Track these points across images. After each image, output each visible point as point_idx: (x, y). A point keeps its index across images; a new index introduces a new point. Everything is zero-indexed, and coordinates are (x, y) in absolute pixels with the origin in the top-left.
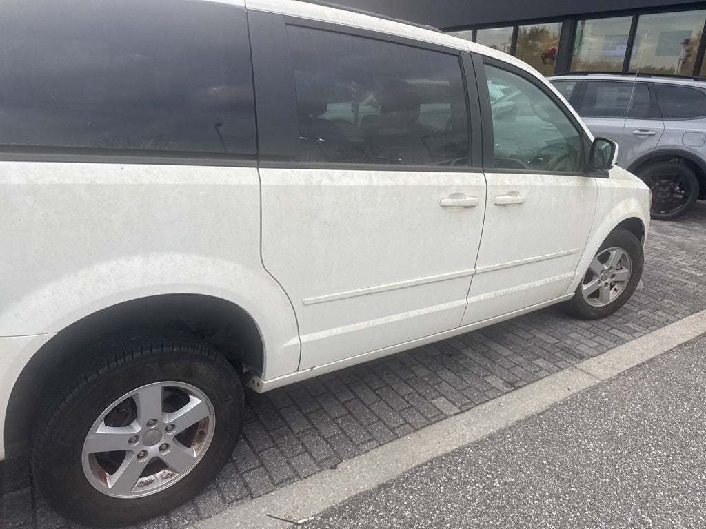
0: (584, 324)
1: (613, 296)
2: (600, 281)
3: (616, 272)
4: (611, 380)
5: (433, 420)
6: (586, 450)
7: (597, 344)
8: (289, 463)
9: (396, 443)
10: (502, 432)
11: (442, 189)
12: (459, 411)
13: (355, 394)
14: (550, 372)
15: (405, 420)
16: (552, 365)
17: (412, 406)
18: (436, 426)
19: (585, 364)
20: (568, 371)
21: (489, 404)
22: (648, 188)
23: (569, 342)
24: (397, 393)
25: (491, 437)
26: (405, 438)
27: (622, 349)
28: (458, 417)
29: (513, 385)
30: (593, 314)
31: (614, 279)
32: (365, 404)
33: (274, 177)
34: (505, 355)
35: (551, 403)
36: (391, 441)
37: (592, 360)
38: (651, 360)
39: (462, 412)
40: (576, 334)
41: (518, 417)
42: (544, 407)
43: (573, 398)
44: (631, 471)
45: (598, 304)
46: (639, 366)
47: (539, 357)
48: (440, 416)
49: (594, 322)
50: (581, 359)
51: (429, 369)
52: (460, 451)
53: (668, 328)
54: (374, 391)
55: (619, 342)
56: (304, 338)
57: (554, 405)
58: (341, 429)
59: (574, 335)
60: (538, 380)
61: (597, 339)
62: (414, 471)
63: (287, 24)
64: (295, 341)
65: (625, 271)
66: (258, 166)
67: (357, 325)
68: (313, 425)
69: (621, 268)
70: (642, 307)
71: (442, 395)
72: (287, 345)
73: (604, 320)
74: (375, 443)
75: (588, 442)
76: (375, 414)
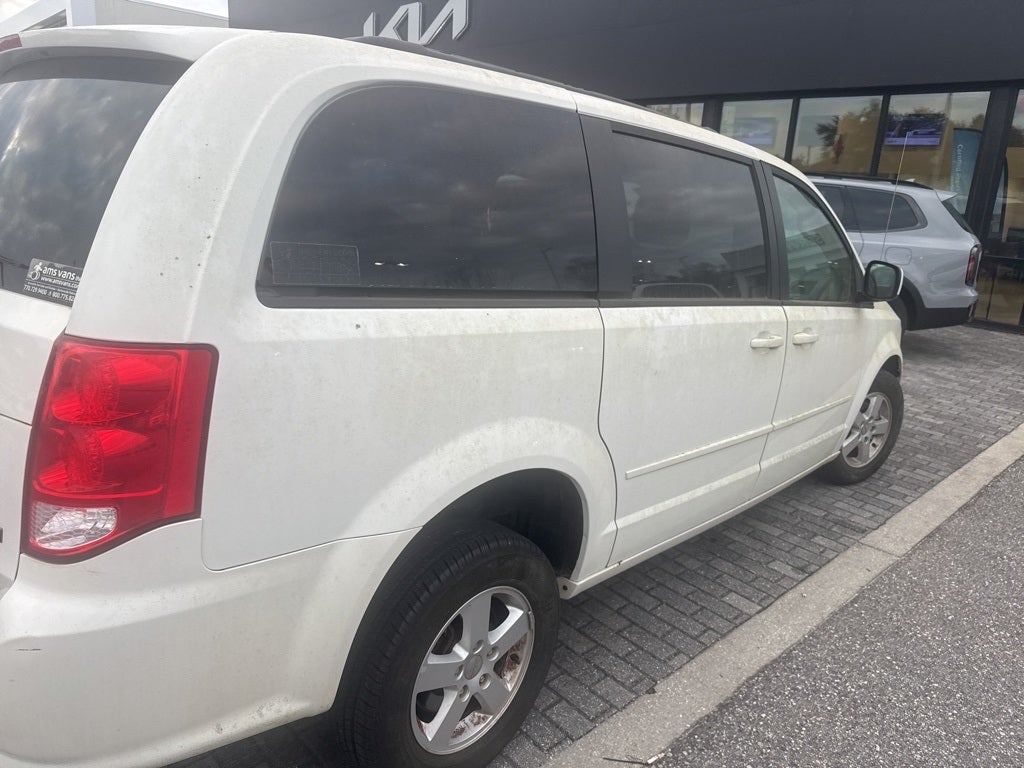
0: (844, 490)
1: (873, 453)
2: (859, 436)
3: (877, 423)
4: (908, 556)
5: (738, 622)
6: (925, 640)
7: (871, 515)
8: (594, 693)
9: (708, 654)
10: (822, 627)
11: (752, 326)
12: (759, 608)
13: (626, 599)
14: (838, 553)
15: (705, 625)
16: (835, 544)
17: (703, 607)
18: (743, 628)
19: (871, 538)
20: (855, 548)
21: (789, 596)
22: (898, 318)
23: (839, 513)
24: (677, 593)
25: (812, 634)
26: (716, 646)
27: (902, 517)
28: (763, 615)
29: (805, 571)
30: (853, 477)
31: (874, 432)
32: (646, 611)
34: (776, 535)
35: (858, 588)
36: (700, 652)
37: (875, 533)
38: (938, 529)
39: (764, 609)
40: (841, 502)
41: (829, 609)
42: (852, 594)
43: (879, 578)
44: (984, 658)
45: (857, 464)
46: (929, 536)
47: (815, 535)
48: (739, 619)
49: (855, 487)
50: (863, 532)
51: (698, 560)
52: (787, 656)
53: (938, 488)
54: (647, 592)
55: (895, 510)
56: (621, 522)
57: (862, 591)
58: (636, 645)
59: (840, 505)
60: (828, 562)
61: (867, 507)
62: (749, 683)
63: (614, 131)
64: (611, 527)
65: (885, 421)
66: (600, 306)
67: (667, 502)
68: (596, 642)
69: (880, 419)
71: (731, 591)
72: (605, 532)
73: (864, 484)
74: (683, 658)
75: (923, 630)
76: (665, 622)
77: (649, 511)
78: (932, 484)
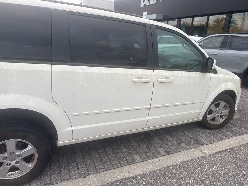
0: (208, 131)
1: (221, 121)
2: (215, 114)
3: (222, 111)
4: (210, 155)
5: (130, 163)
7: (210, 140)
8: (69, 173)
9: (112, 171)
10: (155, 172)
12: (142, 161)
14: (186, 149)
15: (119, 162)
16: (188, 146)
17: (125, 157)
18: (130, 166)
19: (202, 147)
20: (193, 149)
21: (155, 159)
23: (199, 137)
24: (121, 151)
25: (150, 173)
26: (117, 169)
27: (221, 142)
28: (141, 163)
29: (168, 153)
30: (212, 127)
31: (221, 114)
32: (107, 154)
33: (57, 68)
34: (170, 140)
35: (181, 162)
36: (110, 170)
37: (205, 146)
38: (231, 148)
39: (143, 161)
40: (203, 135)
41: (164, 166)
42: (177, 163)
43: (191, 161)
45: (215, 123)
46: (225, 150)
47: (183, 142)
48: (134, 162)
49: (213, 131)
50: (201, 145)
51: (137, 143)
52: (135, 177)
53: (244, 136)
54: (112, 150)
55: (222, 139)
56: (74, 128)
57: (181, 163)
58: (94, 163)
59: (202, 135)
60: (180, 152)
61: (212, 137)
62: (114, 182)
63: (68, 14)
64: (70, 129)
65: (227, 111)
66: (52, 64)
67: (98, 124)
68: (84, 160)
69: (225, 110)
70: (236, 126)
71: (138, 154)
72: (66, 130)
73: (216, 130)
74: (104, 170)
75: (190, 180)
76: (109, 158)
77: (89, 126)
78: (243, 134)
